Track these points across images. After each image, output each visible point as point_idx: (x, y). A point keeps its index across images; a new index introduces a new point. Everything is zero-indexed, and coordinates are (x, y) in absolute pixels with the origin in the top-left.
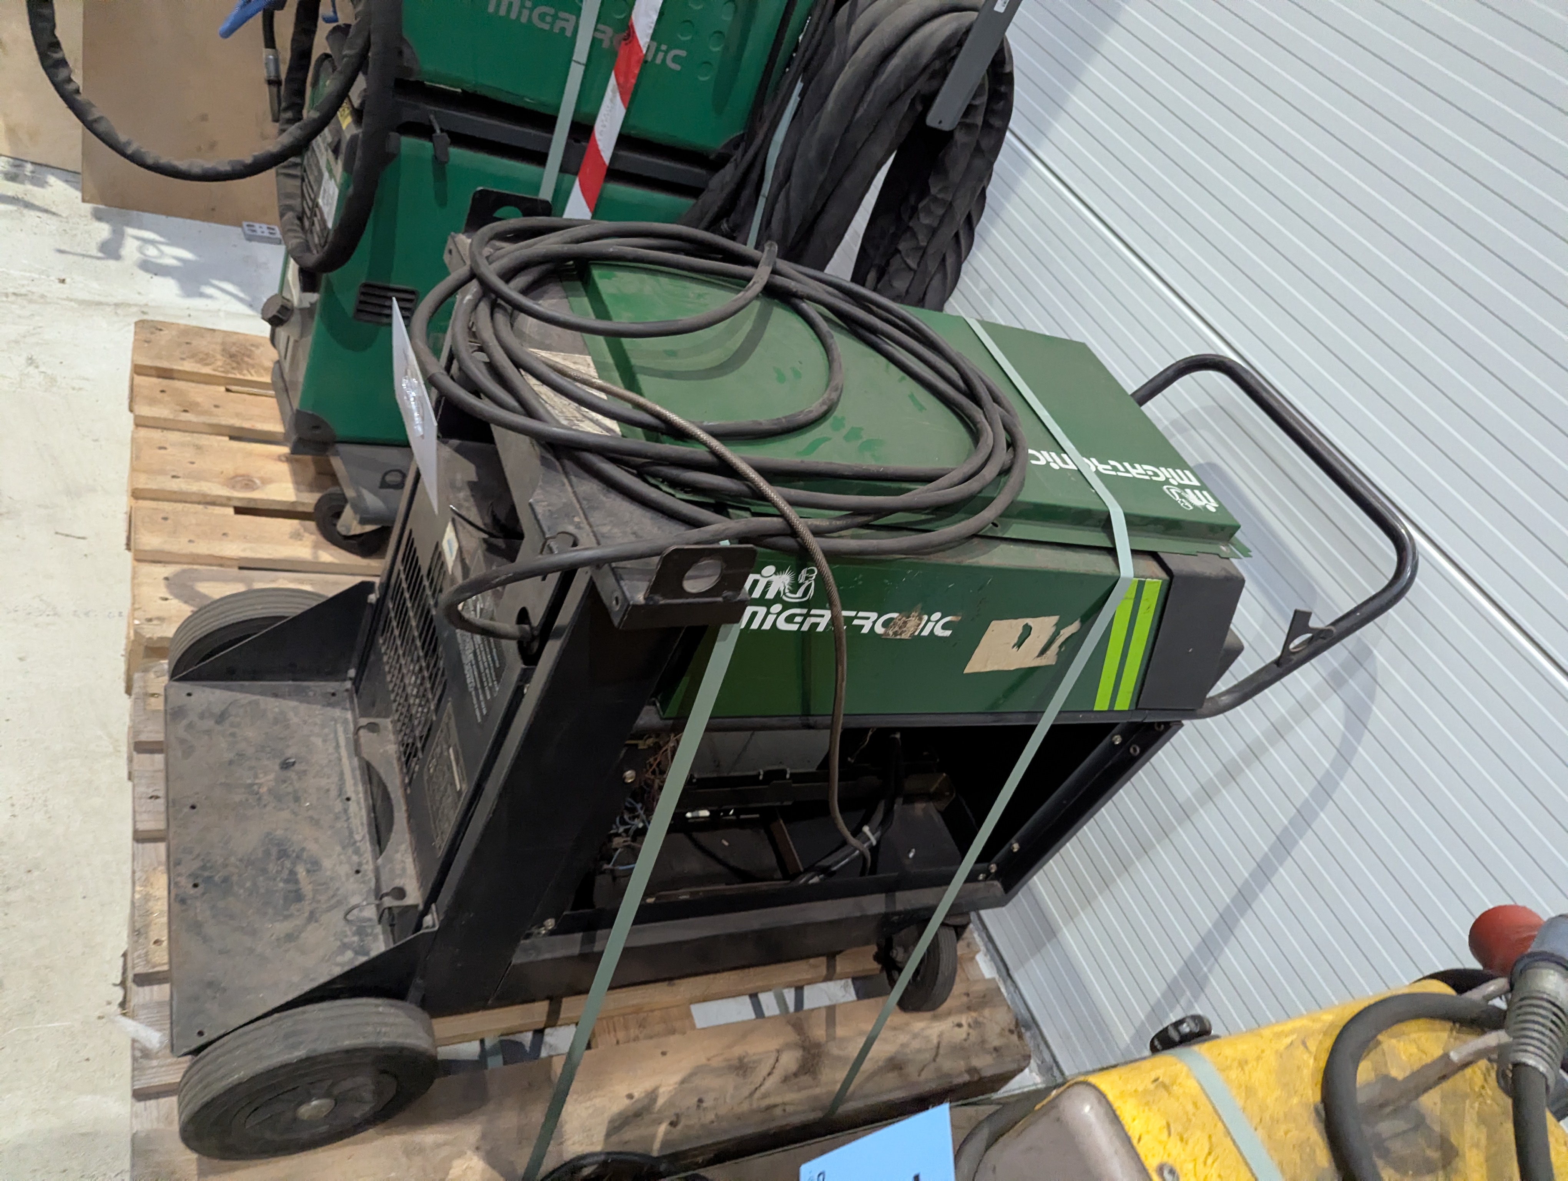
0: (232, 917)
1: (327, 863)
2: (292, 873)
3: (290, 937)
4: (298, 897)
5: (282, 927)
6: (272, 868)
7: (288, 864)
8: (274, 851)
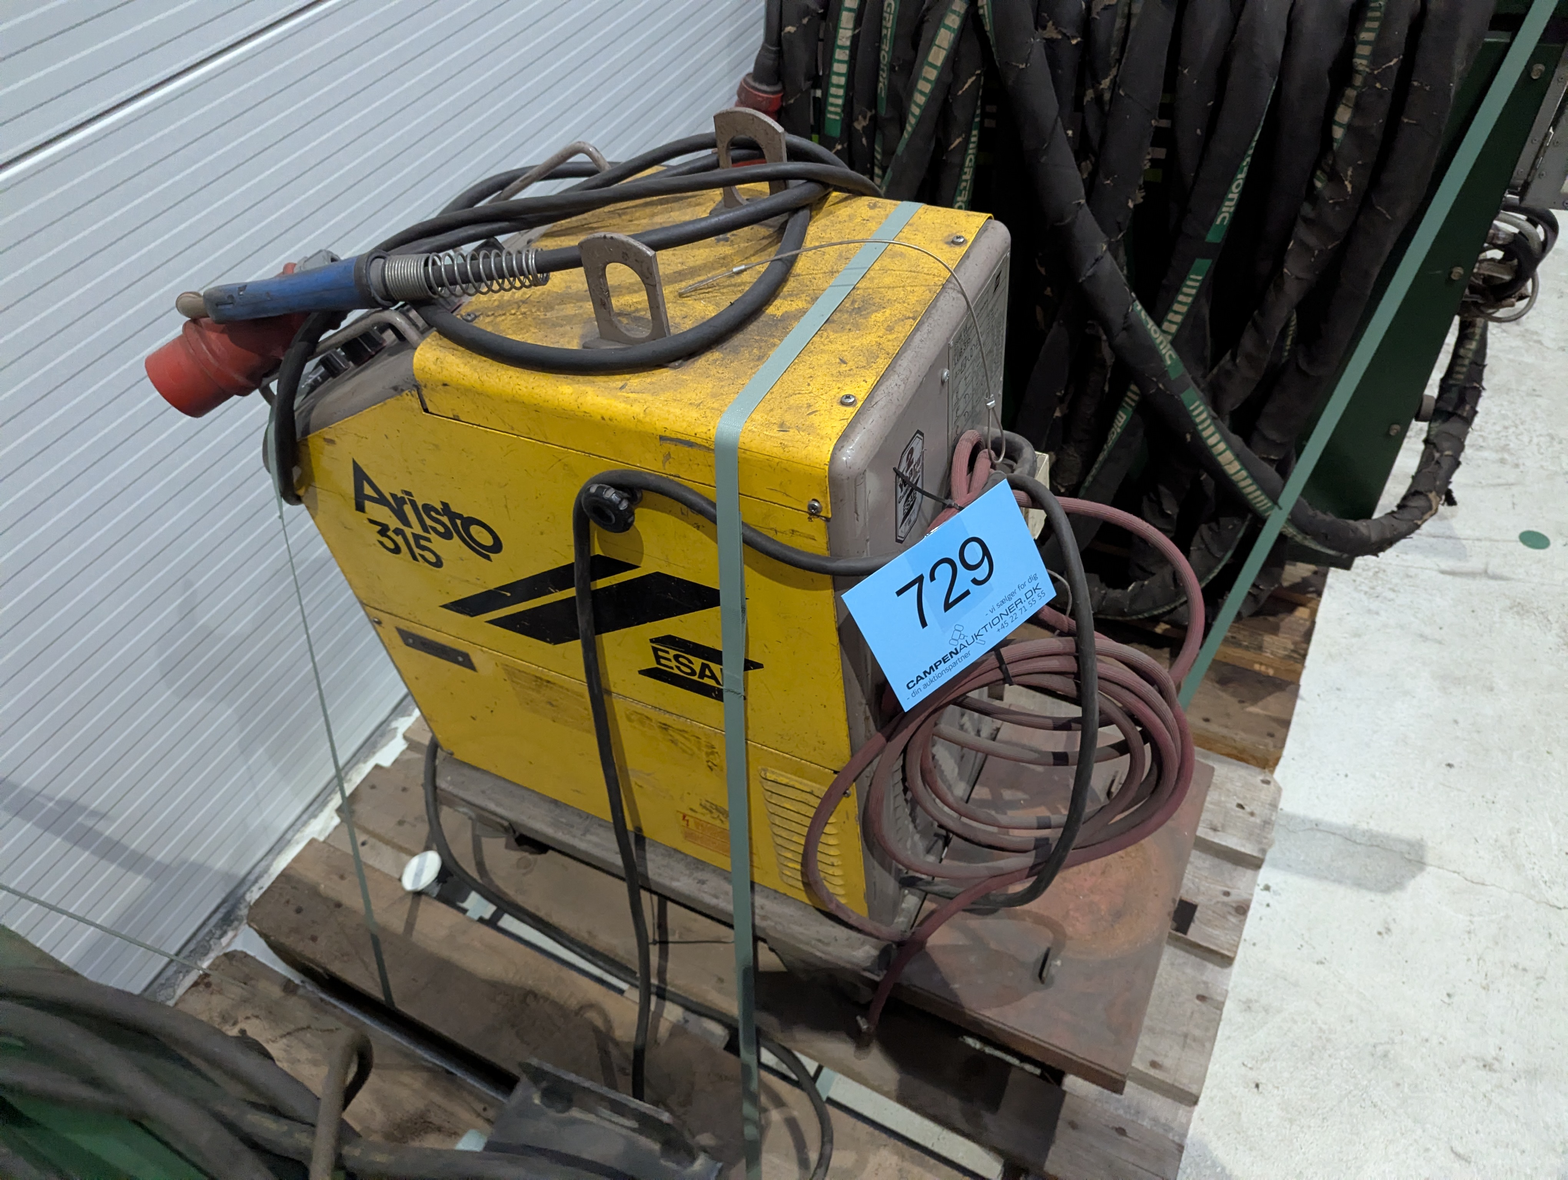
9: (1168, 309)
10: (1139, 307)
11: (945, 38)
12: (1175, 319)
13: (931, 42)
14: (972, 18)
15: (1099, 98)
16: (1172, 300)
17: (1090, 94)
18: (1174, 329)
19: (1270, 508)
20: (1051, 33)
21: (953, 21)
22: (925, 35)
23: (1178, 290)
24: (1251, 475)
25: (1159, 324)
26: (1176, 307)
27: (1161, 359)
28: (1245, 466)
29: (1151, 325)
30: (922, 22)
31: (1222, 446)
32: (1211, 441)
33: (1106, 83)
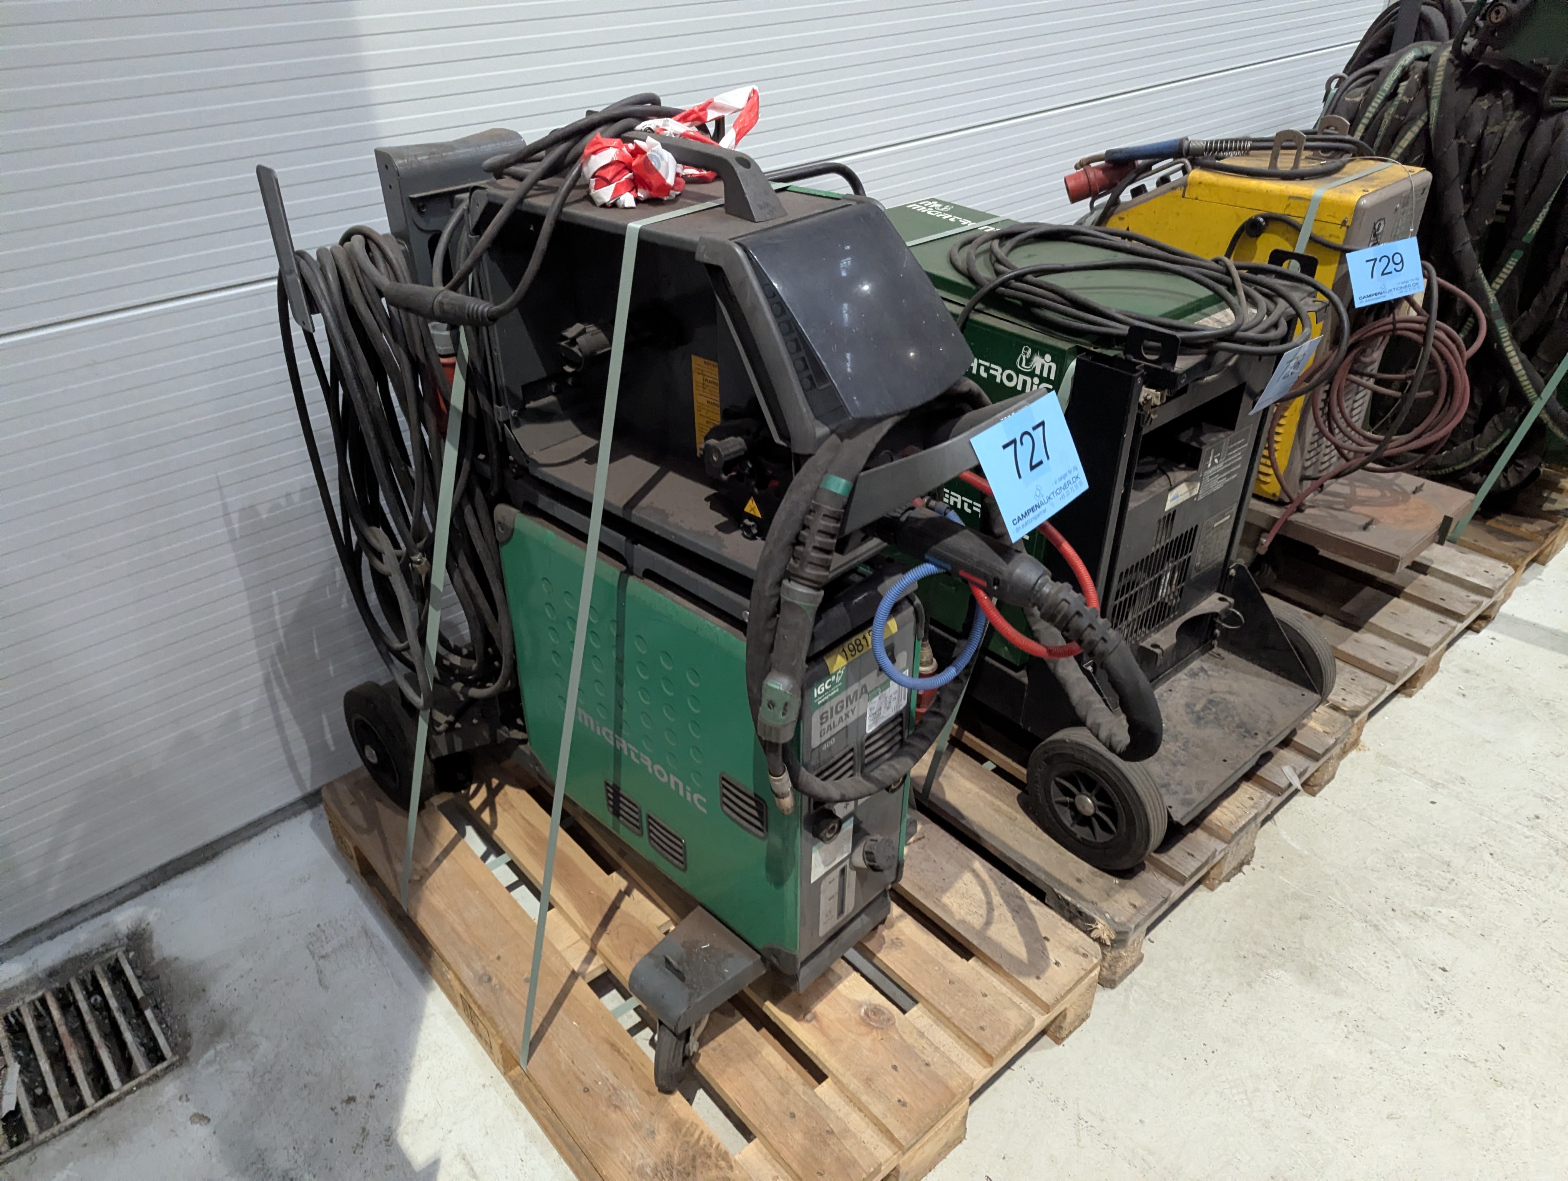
0: (1250, 714)
1: (1183, 701)
2: (1203, 710)
3: (1230, 693)
4: (1210, 701)
5: (1232, 698)
6: (1212, 717)
7: (1202, 714)
8: (1202, 722)
9: (1497, 275)
10: (1481, 271)
11: (1409, 136)
12: (1499, 281)
13: (1403, 137)
14: (1425, 129)
15: (1480, 172)
16: (1500, 271)
17: (1475, 171)
18: (1498, 287)
19: (1535, 399)
20: (1462, 140)
21: (1416, 129)
22: (1401, 133)
23: (1503, 266)
24: (1527, 374)
25: (1490, 284)
26: (1501, 275)
27: (1488, 300)
28: (1525, 368)
29: (1485, 282)
30: (1400, 129)
31: (1513, 353)
32: (1508, 349)
33: (1484, 166)
